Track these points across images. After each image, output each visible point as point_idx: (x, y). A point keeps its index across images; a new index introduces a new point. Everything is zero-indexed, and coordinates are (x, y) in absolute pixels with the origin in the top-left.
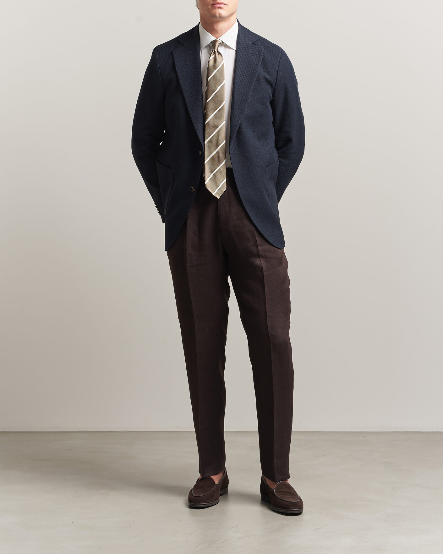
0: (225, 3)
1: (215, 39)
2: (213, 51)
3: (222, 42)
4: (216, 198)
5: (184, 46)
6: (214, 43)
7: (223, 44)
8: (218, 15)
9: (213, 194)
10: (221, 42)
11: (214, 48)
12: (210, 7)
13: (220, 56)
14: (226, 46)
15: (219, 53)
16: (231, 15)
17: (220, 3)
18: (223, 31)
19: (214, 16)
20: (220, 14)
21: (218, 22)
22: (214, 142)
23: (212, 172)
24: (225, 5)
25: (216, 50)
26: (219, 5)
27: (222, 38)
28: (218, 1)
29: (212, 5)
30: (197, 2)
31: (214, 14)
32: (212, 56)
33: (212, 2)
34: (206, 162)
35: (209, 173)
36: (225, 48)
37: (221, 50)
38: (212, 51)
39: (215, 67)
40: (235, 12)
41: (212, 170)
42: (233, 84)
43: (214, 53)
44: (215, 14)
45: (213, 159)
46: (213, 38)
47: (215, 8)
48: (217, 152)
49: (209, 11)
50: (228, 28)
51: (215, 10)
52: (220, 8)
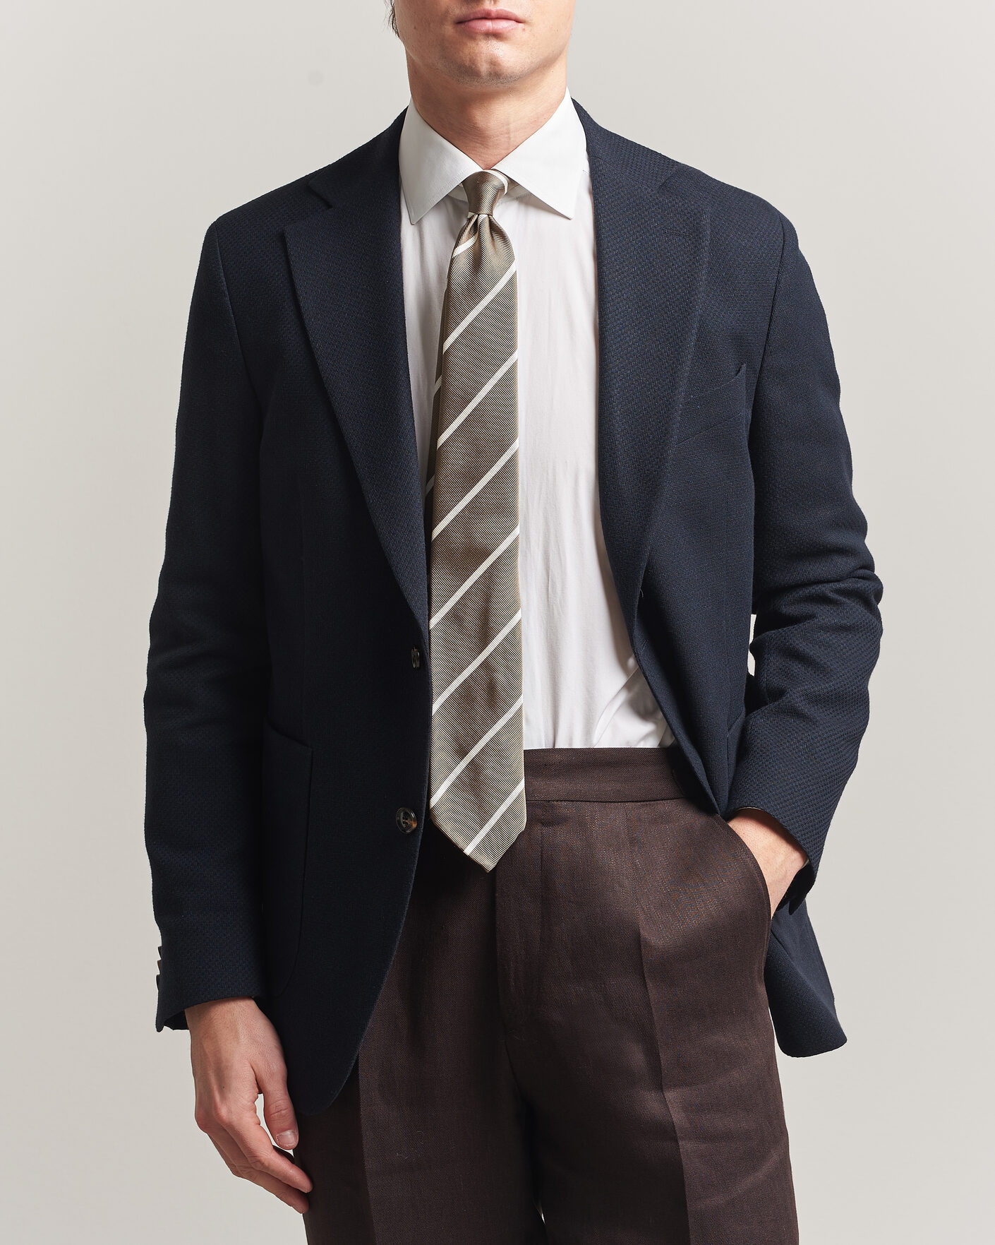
0: (518, 12)
1: (478, 169)
2: (470, 220)
3: (511, 182)
4: (480, 868)
5: (329, 206)
6: (474, 185)
7: (514, 191)
8: (484, 68)
9: (468, 851)
10: (505, 182)
11: (476, 209)
12: (449, 30)
13: (499, 242)
14: (529, 200)
15: (494, 229)
16: (545, 65)
17: (493, 15)
18: (512, 135)
19: (469, 71)
20: (493, 63)
21: (486, 97)
22: (471, 621)
23: (462, 752)
24: (518, 21)
25: (483, 217)
26: (489, 25)
27: (510, 167)
28: (488, 6)
29: (461, 22)
30: (393, 9)
31: (467, 63)
32: (467, 244)
33: (458, 11)
34: (435, 707)
35: (449, 759)
36: (523, 208)
37: (506, 215)
38: (465, 222)
39: (474, 291)
40: (560, 53)
41: (460, 745)
42: (600, 323)
43: (476, 228)
44: (473, 61)
45: (465, 695)
46: (468, 166)
47: (472, 36)
48: (485, 664)
49: (447, 50)
50: (536, 124)
51: (471, 44)
52: (497, 35)
